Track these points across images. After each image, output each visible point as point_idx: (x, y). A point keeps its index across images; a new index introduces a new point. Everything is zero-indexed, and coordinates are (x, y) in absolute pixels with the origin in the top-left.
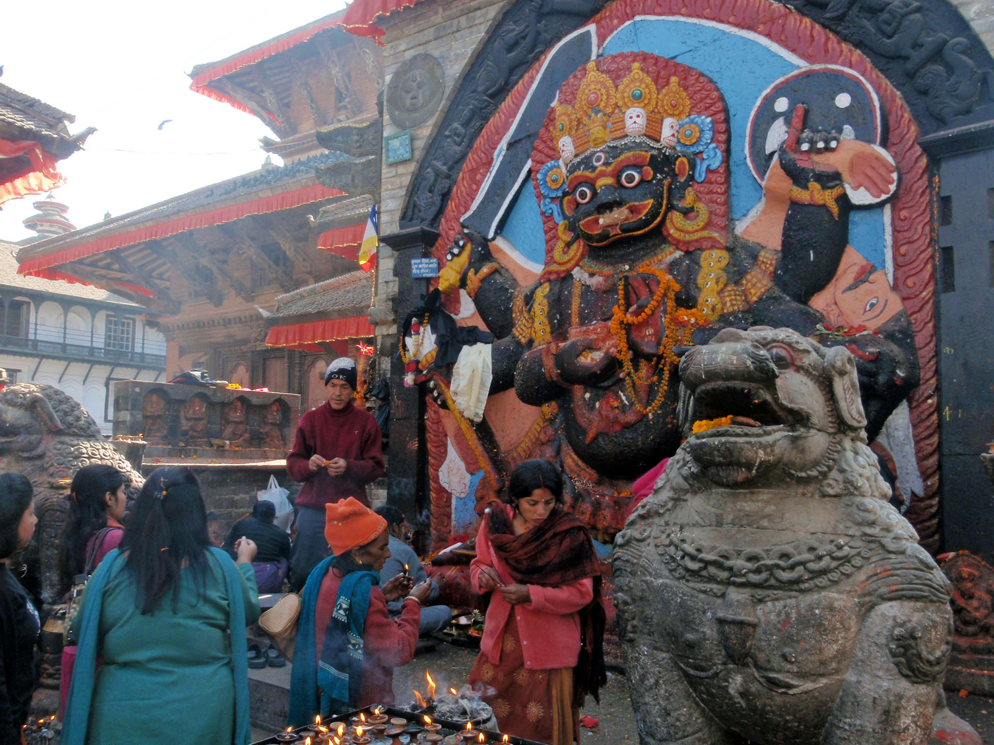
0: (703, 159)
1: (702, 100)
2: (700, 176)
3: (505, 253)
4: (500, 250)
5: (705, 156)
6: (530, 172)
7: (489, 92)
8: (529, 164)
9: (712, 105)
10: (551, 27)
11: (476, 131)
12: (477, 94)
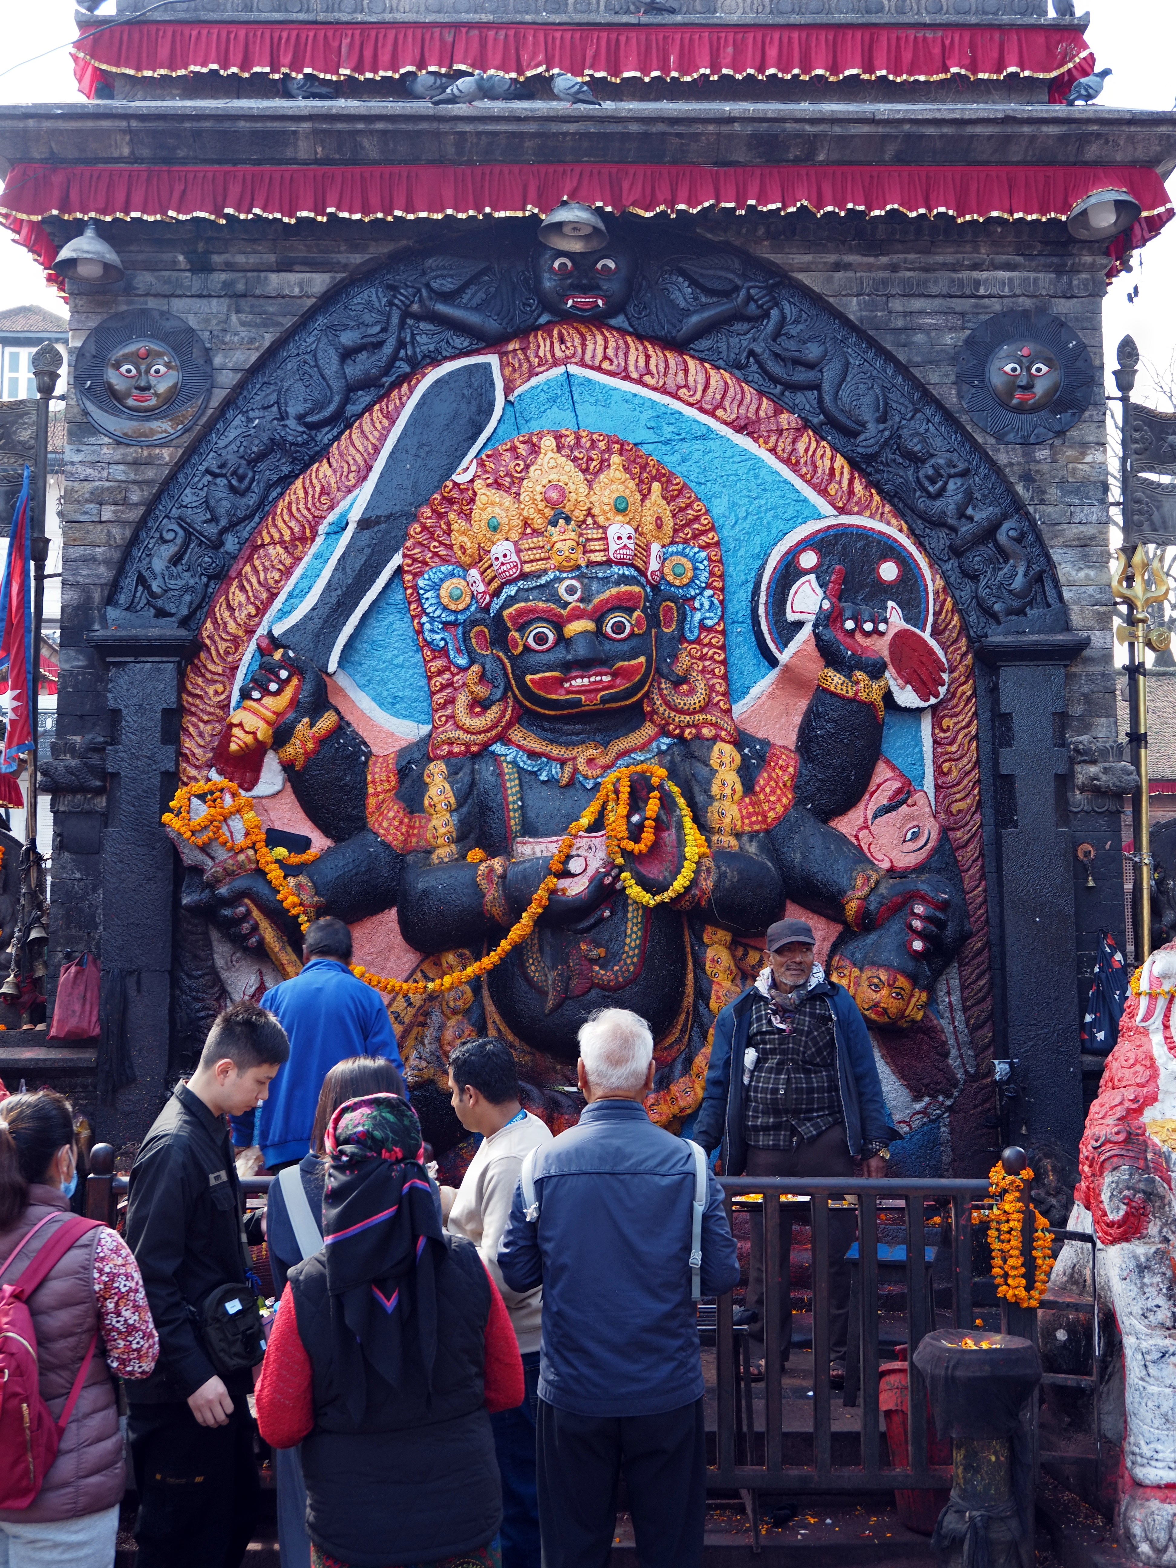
0: (696, 609)
1: (689, 523)
2: (691, 632)
3: (346, 696)
4: (340, 691)
5: (697, 605)
6: (399, 571)
7: (308, 419)
8: (397, 560)
9: (704, 532)
10: (422, 339)
11: (280, 480)
12: (283, 416)
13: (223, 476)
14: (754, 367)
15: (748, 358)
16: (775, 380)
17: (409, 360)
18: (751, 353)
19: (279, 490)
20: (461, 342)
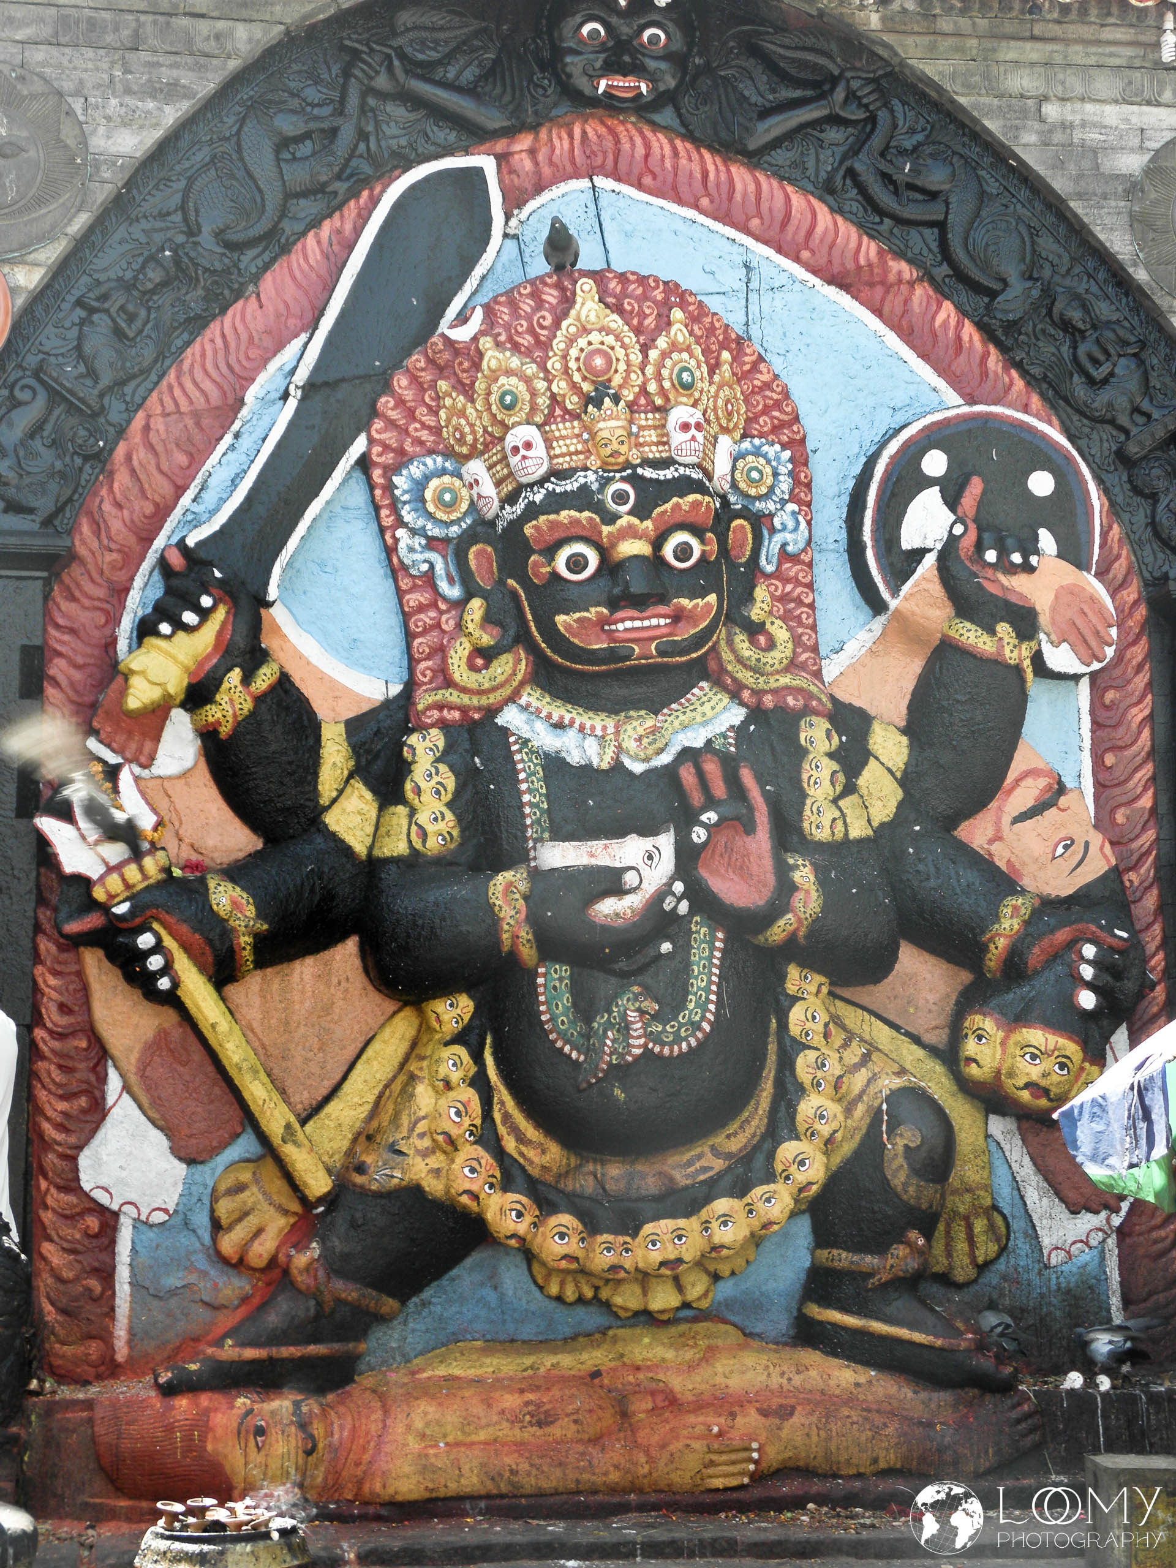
0: (774, 530)
2: (769, 562)
3: (285, 637)
5: (777, 524)
6: (364, 463)
7: (230, 236)
8: (359, 445)
10: (391, 130)
11: (188, 320)
12: (192, 231)
13: (107, 311)
14: (853, 193)
15: (844, 178)
16: (882, 213)
17: (369, 156)
18: (851, 173)
19: (185, 336)
20: (444, 135)
